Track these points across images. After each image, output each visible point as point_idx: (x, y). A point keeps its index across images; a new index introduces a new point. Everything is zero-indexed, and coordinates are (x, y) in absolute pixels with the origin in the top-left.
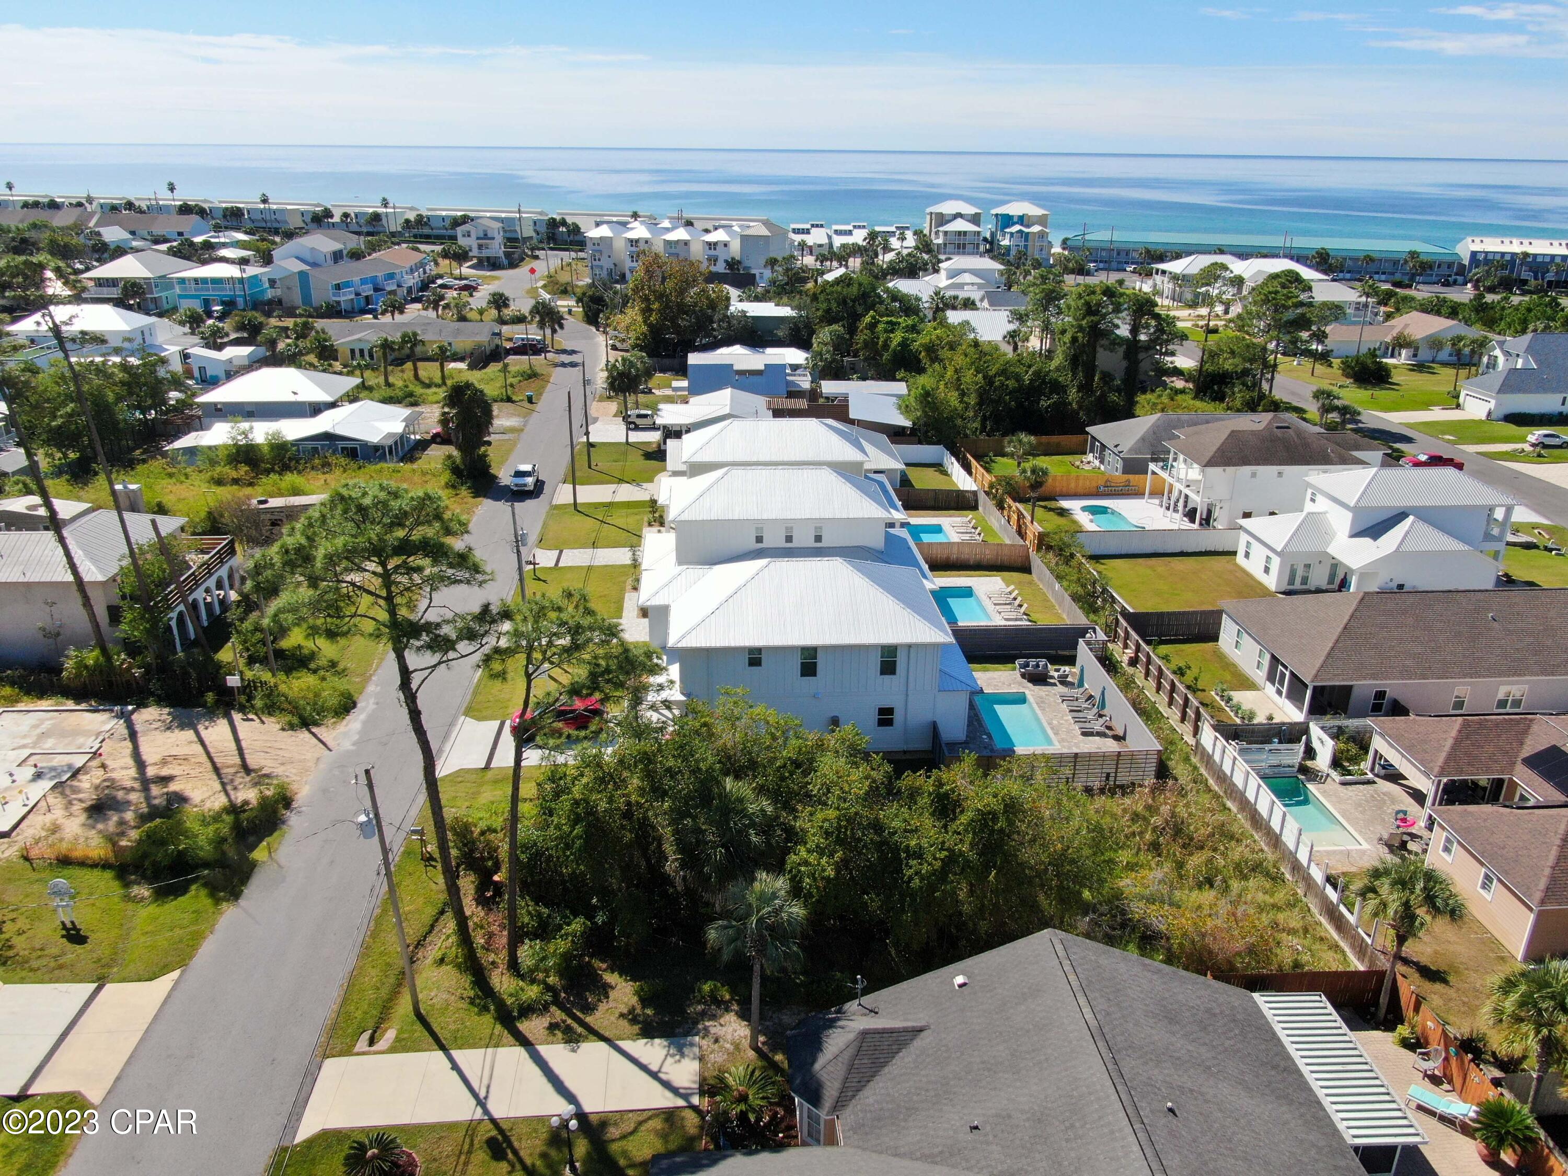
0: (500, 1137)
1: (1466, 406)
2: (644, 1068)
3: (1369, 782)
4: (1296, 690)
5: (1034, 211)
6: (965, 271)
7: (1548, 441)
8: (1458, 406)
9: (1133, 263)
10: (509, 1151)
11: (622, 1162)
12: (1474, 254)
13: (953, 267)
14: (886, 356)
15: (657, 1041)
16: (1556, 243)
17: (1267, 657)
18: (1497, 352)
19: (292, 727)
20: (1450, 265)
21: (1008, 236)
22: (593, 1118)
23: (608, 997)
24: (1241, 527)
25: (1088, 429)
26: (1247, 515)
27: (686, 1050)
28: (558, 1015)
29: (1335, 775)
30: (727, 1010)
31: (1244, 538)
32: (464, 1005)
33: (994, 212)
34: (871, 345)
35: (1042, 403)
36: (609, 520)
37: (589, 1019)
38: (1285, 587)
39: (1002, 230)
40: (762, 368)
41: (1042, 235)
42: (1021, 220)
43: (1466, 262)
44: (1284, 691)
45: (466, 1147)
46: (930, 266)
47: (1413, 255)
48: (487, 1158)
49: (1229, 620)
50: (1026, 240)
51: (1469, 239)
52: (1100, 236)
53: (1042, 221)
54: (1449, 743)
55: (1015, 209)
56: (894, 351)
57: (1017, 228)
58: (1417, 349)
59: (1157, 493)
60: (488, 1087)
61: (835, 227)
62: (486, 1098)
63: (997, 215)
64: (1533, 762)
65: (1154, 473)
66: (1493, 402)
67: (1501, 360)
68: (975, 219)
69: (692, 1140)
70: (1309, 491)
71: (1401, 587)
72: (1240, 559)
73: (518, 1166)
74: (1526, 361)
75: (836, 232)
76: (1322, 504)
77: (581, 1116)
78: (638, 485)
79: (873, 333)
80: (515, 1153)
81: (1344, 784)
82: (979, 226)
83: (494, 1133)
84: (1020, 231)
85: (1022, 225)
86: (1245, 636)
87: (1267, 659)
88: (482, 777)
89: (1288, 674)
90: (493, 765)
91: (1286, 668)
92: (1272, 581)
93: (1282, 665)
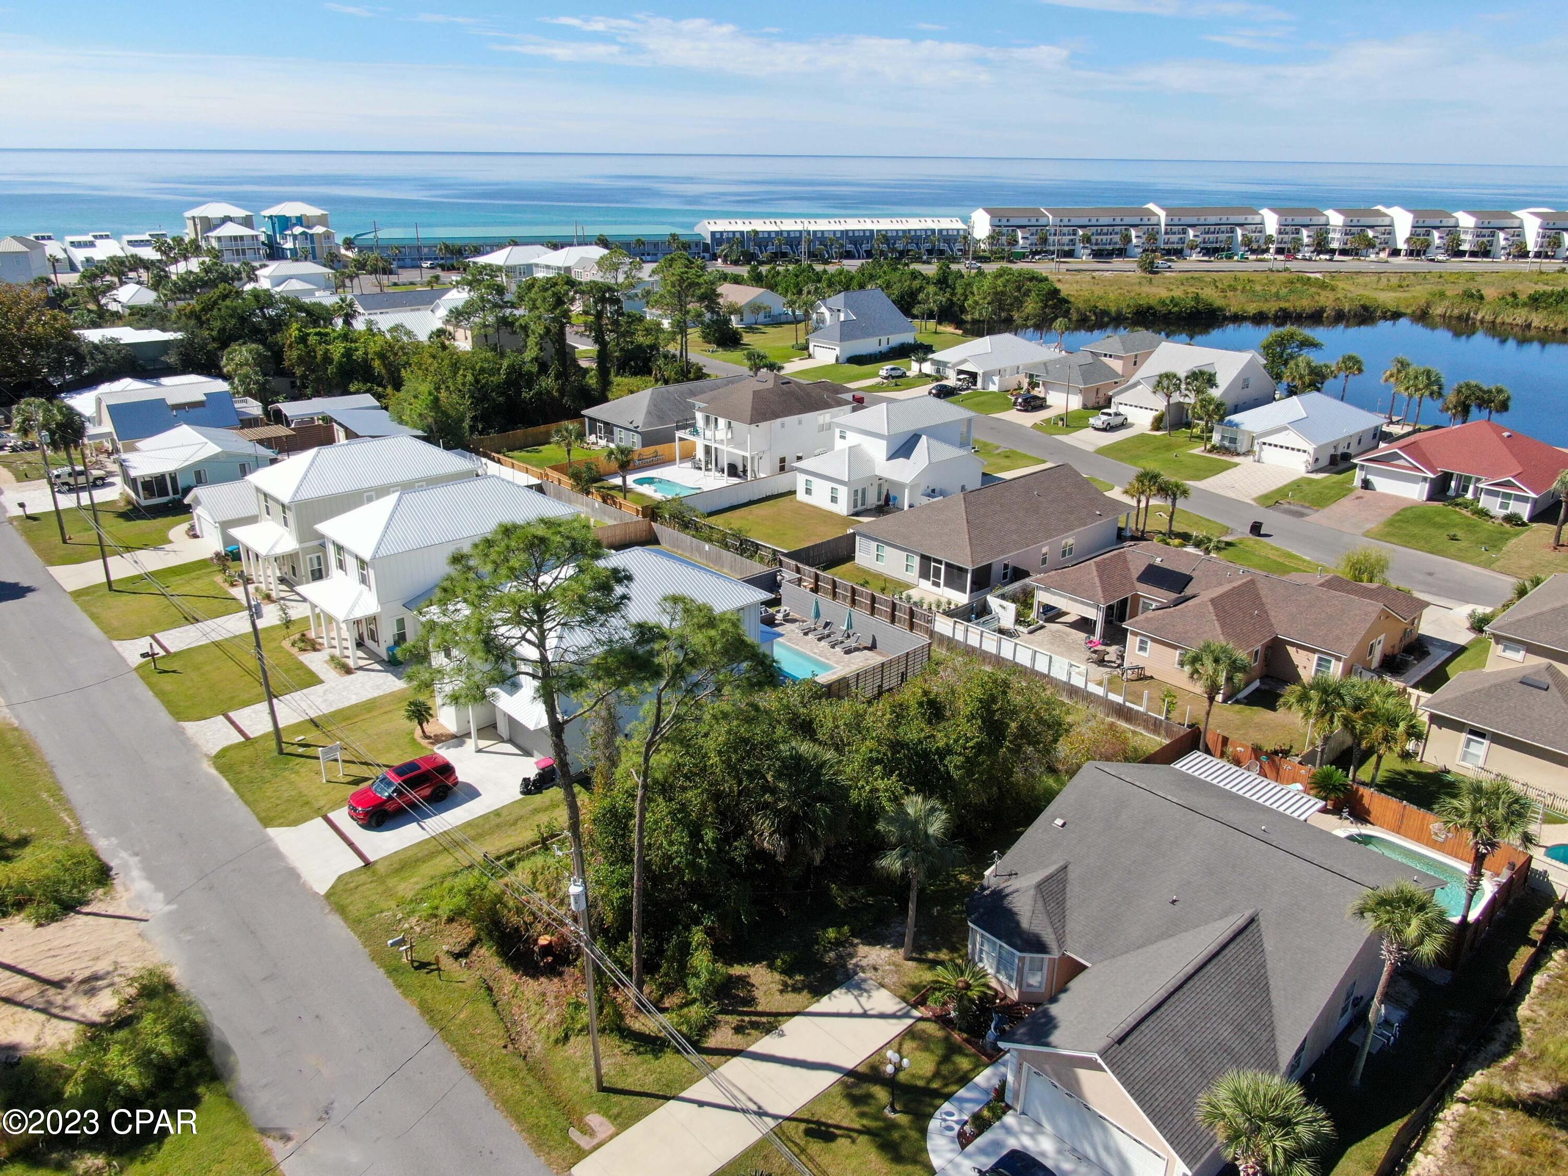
0: (811, 1126)
1: (816, 355)
2: (851, 1015)
3: (1042, 627)
4: (955, 576)
5: (312, 211)
6: (291, 277)
7: (894, 373)
8: (810, 356)
9: (427, 259)
10: (832, 1129)
11: (921, 1083)
12: (713, 234)
13: (275, 274)
14: (331, 369)
15: (835, 992)
16: (767, 221)
17: (917, 559)
18: (823, 309)
19: (52, 918)
20: (697, 244)
21: (290, 239)
22: (860, 1069)
23: (753, 986)
24: (797, 469)
25: (584, 412)
26: (799, 458)
27: (865, 986)
28: (733, 1020)
29: (1021, 628)
30: (855, 945)
31: (801, 479)
32: (636, 1059)
33: (267, 213)
34: (307, 359)
35: (524, 395)
36: (169, 591)
37: (759, 1009)
38: (852, 510)
39: (281, 233)
40: (204, 398)
41: (328, 236)
42: (300, 221)
43: (709, 241)
44: (942, 581)
45: (796, 1150)
46: (244, 275)
47: (673, 236)
48: (824, 1145)
49: (864, 540)
50: (312, 242)
51: (706, 222)
52: (391, 233)
53: (322, 220)
54: (1097, 580)
55: (291, 209)
56: (340, 363)
57: (298, 230)
58: (742, 314)
59: (688, 456)
60: (751, 1100)
61: (70, 239)
62: (760, 1108)
63: (271, 217)
64: (1143, 578)
65: (681, 439)
66: (838, 349)
67: (827, 314)
68: (247, 222)
69: (947, 1039)
70: (837, 431)
71: (933, 491)
72: (801, 496)
73: (855, 1135)
74: (846, 315)
75: (73, 244)
76: (853, 438)
77: (850, 1073)
78: (156, 549)
79: (306, 346)
80: (838, 1127)
81: (1031, 633)
82: (252, 228)
83: (803, 1126)
84: (304, 233)
85: (302, 226)
86: (887, 548)
87: (916, 561)
88: (374, 873)
89: (943, 567)
90: (372, 858)
91: (940, 562)
92: (842, 508)
93: (936, 561)
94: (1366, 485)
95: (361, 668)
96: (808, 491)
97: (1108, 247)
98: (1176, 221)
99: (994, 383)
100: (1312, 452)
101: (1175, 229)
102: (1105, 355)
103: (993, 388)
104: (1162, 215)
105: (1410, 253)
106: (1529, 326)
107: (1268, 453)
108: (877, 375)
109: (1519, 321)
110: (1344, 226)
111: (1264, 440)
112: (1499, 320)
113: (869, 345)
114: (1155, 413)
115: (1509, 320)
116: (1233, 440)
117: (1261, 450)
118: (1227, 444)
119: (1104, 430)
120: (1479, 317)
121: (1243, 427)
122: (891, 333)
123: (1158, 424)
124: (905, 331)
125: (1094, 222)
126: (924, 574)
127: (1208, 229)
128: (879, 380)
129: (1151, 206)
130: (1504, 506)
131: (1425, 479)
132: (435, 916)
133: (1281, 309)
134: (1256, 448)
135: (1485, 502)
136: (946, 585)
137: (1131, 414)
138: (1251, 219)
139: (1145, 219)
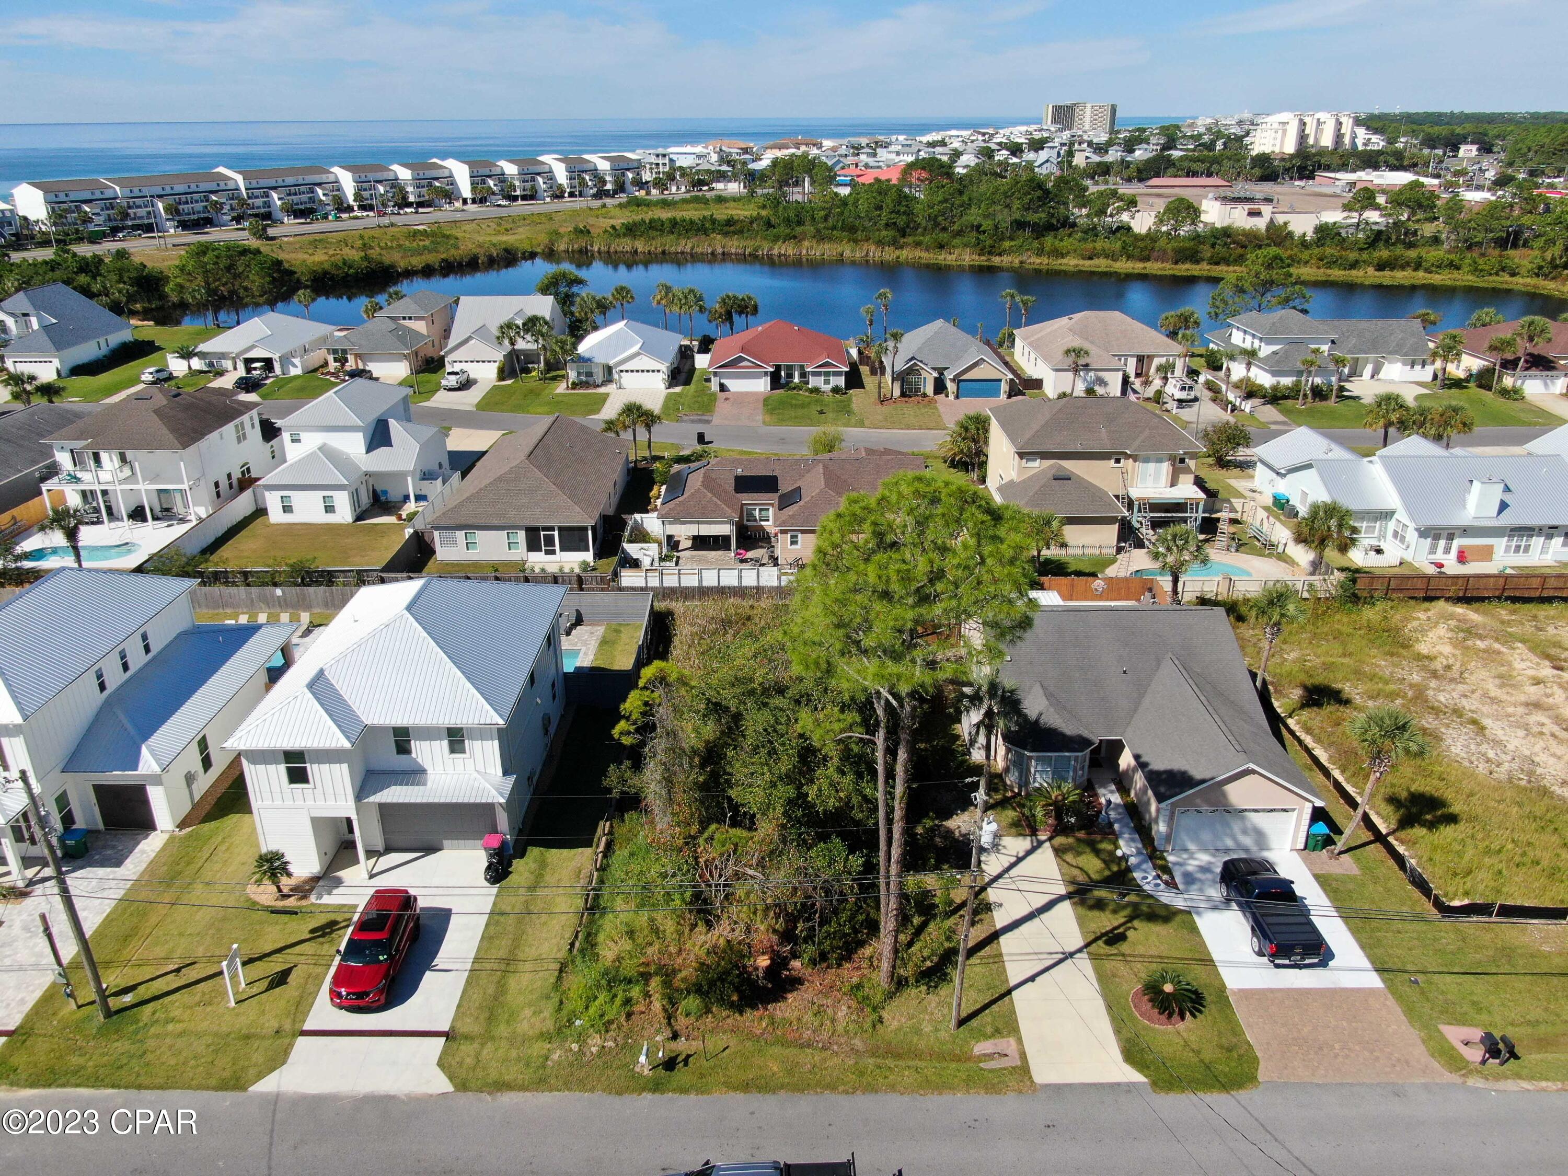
0: (1103, 939)
2: (1013, 865)
3: (678, 558)
4: (573, 537)
10: (1116, 932)
24: (261, 487)
29: (667, 564)
31: (272, 497)
32: (941, 992)
38: (355, 516)
44: (557, 547)
45: (1120, 958)
48: (1127, 943)
49: (446, 533)
54: (716, 500)
60: (1051, 953)
62: (1063, 953)
64: (740, 489)
65: (49, 491)
66: (53, 360)
69: (1078, 840)
70: (287, 435)
71: (424, 474)
72: (277, 515)
73: (1130, 925)
74: (41, 318)
76: (311, 439)
77: (1070, 895)
80: (1116, 928)
83: (1100, 943)
86: (478, 533)
87: (522, 535)
88: (468, 1037)
89: (556, 533)
90: (446, 1028)
91: (552, 529)
92: (344, 513)
93: (545, 529)
94: (723, 388)
95: (31, 883)
96: (287, 509)
97: (192, 217)
98: (254, 185)
99: (295, 366)
100: (665, 370)
101: (256, 192)
102: (404, 318)
103: (295, 371)
104: (239, 179)
105: (474, 201)
106: (636, 252)
107: (626, 379)
108: (138, 381)
109: (628, 248)
110: (413, 179)
111: (621, 368)
112: (612, 250)
113: (88, 351)
114: (497, 365)
115: (620, 249)
116: (589, 374)
117: (620, 377)
118: (584, 379)
119: (458, 389)
120: (596, 249)
121: (596, 360)
122: (107, 333)
123: (503, 374)
124: (120, 329)
125: (168, 190)
126: (533, 546)
127: (290, 190)
128: (142, 386)
129: (221, 170)
130: (827, 382)
131: (766, 373)
132: (610, 1022)
133: (443, 260)
134: (616, 376)
135: (813, 382)
136: (563, 549)
137: (474, 371)
138: (324, 178)
139: (222, 184)
